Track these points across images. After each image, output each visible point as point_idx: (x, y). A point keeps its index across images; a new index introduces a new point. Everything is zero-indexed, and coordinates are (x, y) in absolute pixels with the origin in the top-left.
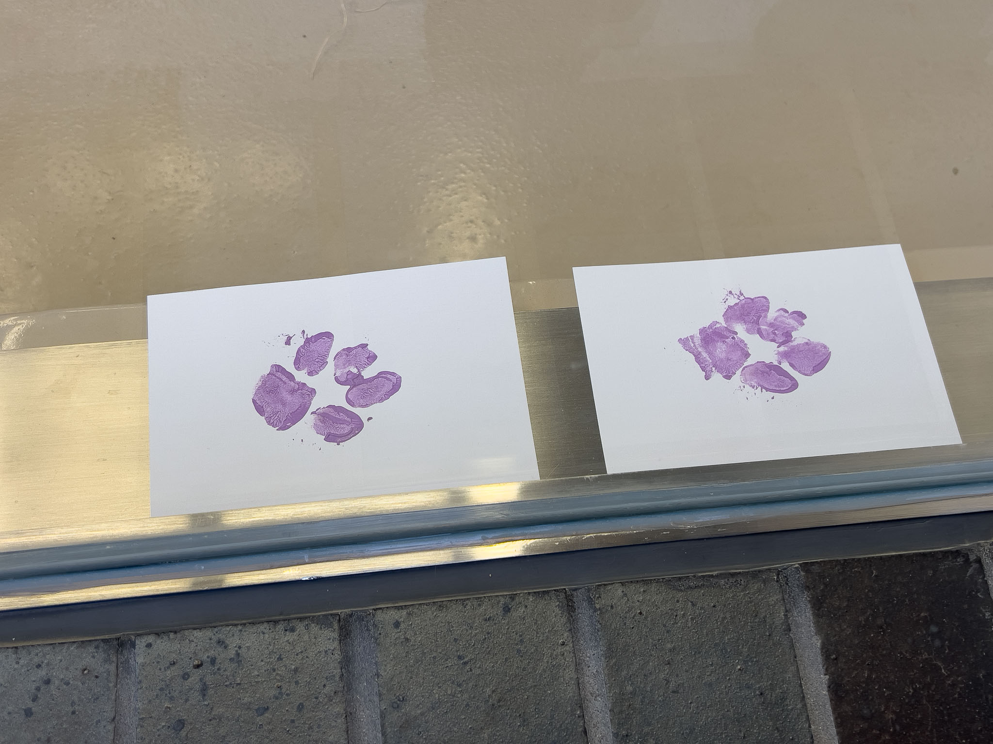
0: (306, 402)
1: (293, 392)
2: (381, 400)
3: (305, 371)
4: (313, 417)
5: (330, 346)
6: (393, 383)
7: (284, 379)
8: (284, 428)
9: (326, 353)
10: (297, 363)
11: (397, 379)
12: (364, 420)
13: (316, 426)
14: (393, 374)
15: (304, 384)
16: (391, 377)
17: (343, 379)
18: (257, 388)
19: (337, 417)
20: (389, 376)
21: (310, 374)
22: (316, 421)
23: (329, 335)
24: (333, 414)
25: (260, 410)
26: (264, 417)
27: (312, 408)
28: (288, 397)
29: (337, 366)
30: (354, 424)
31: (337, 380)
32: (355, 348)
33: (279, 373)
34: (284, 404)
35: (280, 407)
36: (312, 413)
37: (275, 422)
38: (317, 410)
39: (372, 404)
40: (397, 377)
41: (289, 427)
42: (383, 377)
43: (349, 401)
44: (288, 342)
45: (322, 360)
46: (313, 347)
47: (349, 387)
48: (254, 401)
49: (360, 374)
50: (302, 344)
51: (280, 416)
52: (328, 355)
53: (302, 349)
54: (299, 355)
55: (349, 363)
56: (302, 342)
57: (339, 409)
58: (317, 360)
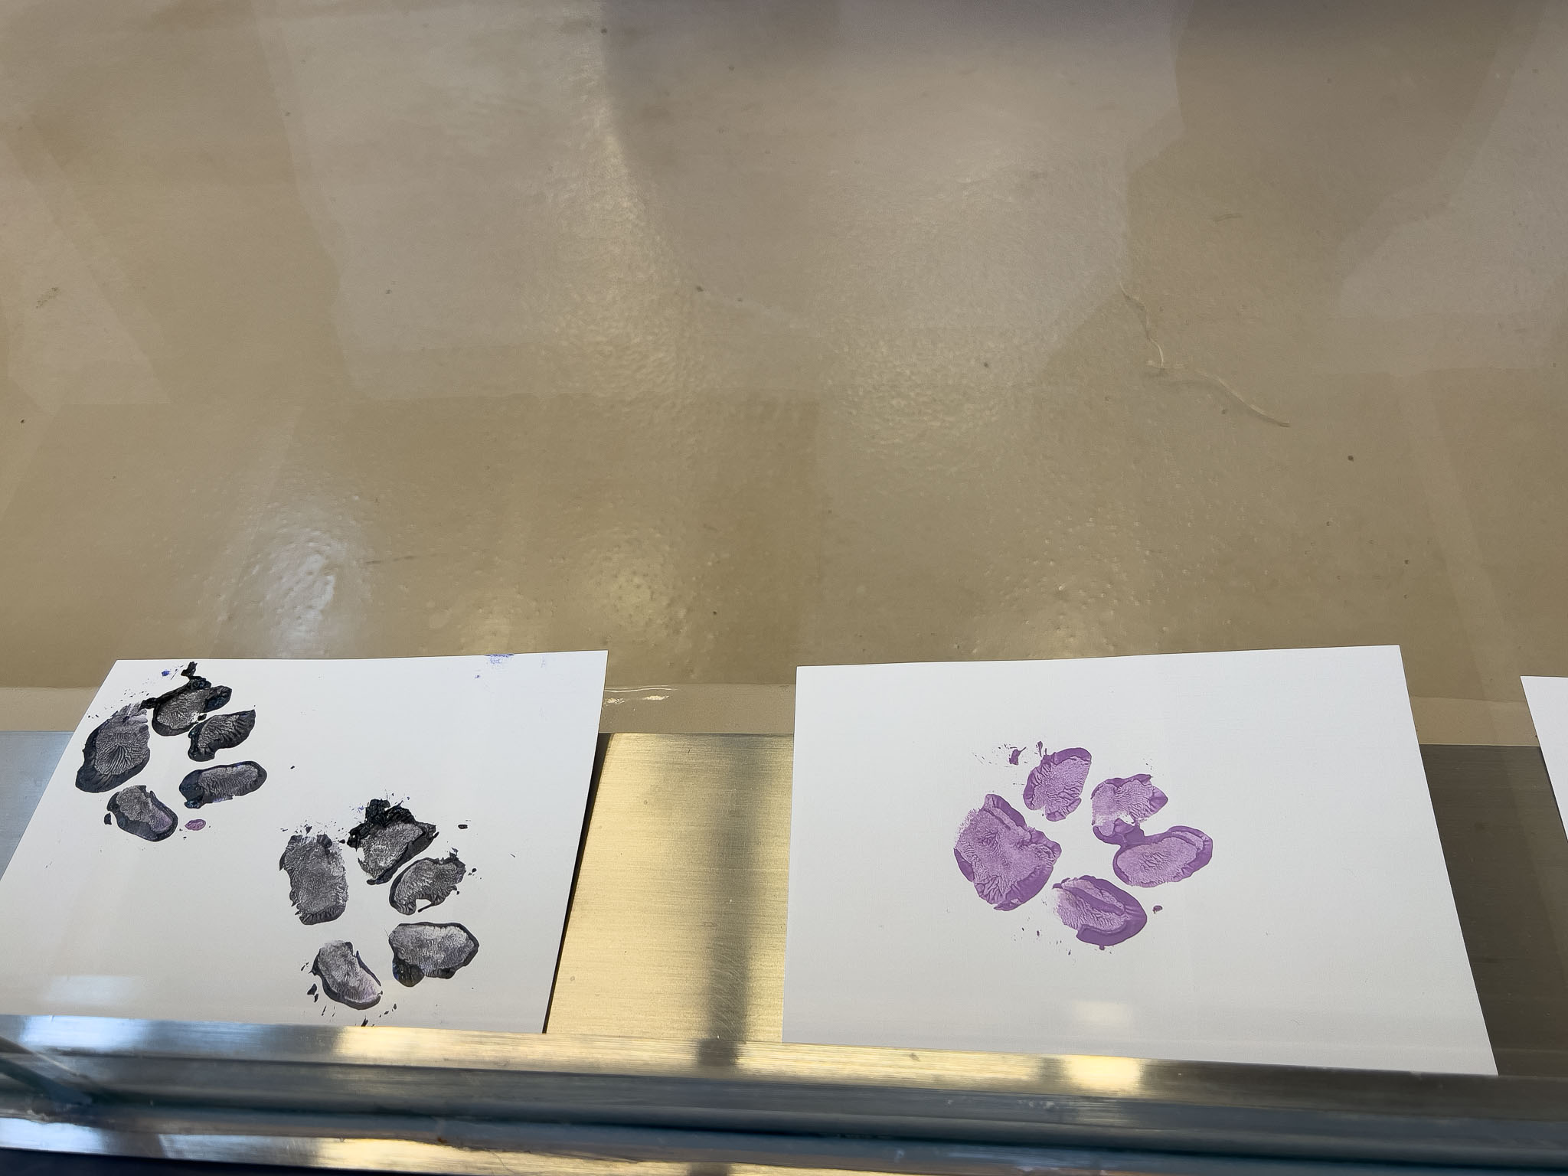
0: (1044, 865)
1: (1022, 844)
2: (1177, 877)
3: (1042, 811)
4: (1056, 892)
5: (1085, 773)
6: (1198, 849)
7: (1007, 820)
8: (1007, 906)
9: (1079, 785)
10: (1029, 794)
11: (1204, 842)
12: (1148, 909)
13: (1061, 910)
14: (1197, 833)
15: (1041, 834)
16: (1193, 838)
17: (1108, 833)
18: (962, 831)
19: (1098, 897)
20: (1189, 836)
21: (1051, 816)
22: (1061, 902)
23: (1083, 754)
24: (1093, 892)
25: (967, 870)
26: (972, 883)
27: (1055, 877)
28: (1014, 855)
29: (1096, 809)
30: (1128, 913)
31: (1097, 832)
32: (1129, 780)
33: (999, 810)
34: (1007, 865)
35: (999, 869)
36: (1056, 886)
37: (992, 894)
38: (1064, 881)
39: (1160, 882)
40: (1204, 838)
41: (1016, 906)
42: (1178, 837)
43: (1118, 872)
44: (1014, 760)
45: (1071, 795)
46: (1055, 770)
47: (1118, 847)
48: (957, 853)
49: (1137, 826)
50: (1038, 764)
51: (999, 885)
52: (1082, 787)
53: (1036, 774)
54: (1032, 783)
55: (1117, 804)
56: (1037, 761)
57: (1103, 885)
58: (1062, 795)
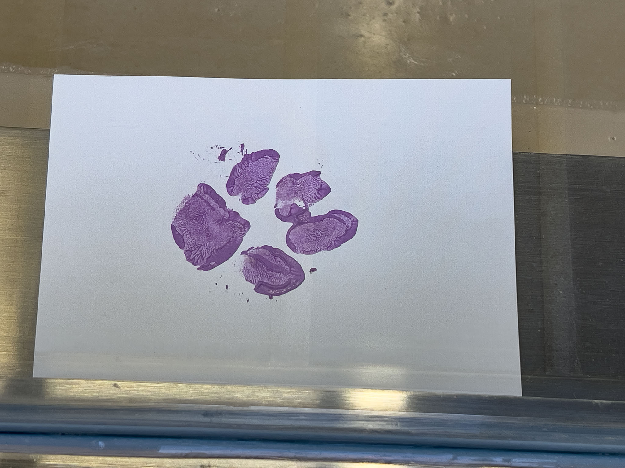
0: (236, 237)
1: (221, 221)
2: (330, 247)
3: (239, 197)
4: (243, 258)
5: (273, 169)
6: (348, 227)
7: (213, 203)
8: (206, 267)
9: (268, 177)
10: (231, 186)
11: (352, 222)
12: (306, 271)
13: (246, 271)
14: (349, 215)
15: (237, 214)
16: (345, 219)
17: (285, 214)
18: (178, 211)
19: (272, 262)
20: (342, 217)
21: (246, 201)
22: (246, 264)
23: (273, 155)
24: (268, 257)
25: (179, 240)
26: (183, 250)
27: (244, 247)
28: (216, 229)
29: (279, 195)
30: (292, 274)
31: (277, 213)
32: (305, 175)
33: (207, 196)
34: (209, 237)
35: (203, 239)
36: (243, 253)
37: (196, 258)
38: (250, 249)
39: (317, 251)
40: (352, 219)
41: (213, 267)
42: (335, 217)
43: (289, 242)
44: (222, 157)
45: (261, 185)
46: (252, 166)
47: (291, 224)
48: (173, 228)
49: (307, 210)
50: (239, 161)
51: (202, 251)
52: (270, 179)
53: (238, 168)
54: (234, 175)
55: (294, 193)
56: (239, 158)
57: (275, 252)
58: (255, 185)
